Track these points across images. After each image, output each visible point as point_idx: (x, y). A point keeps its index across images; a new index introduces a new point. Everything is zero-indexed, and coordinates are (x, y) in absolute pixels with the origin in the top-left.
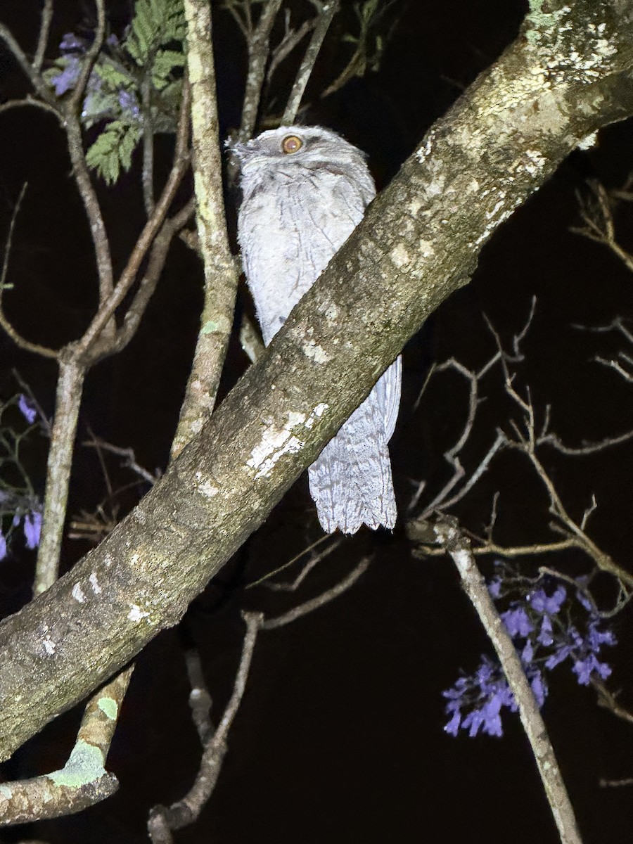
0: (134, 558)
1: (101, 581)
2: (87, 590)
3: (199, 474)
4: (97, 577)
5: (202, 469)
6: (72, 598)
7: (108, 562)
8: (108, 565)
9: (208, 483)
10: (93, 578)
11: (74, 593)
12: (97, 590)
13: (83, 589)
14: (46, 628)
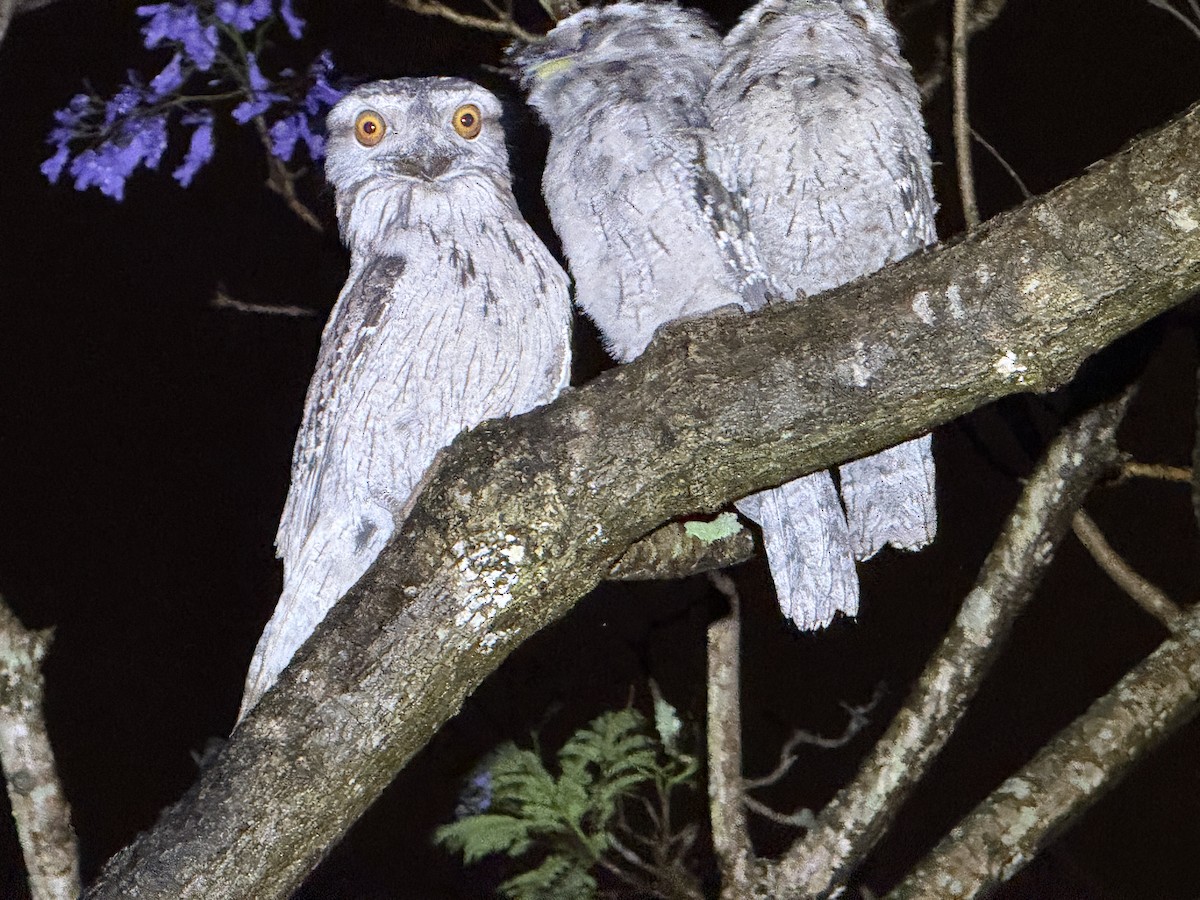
0: (1032, 284)
1: (966, 301)
2: (939, 307)
3: (1173, 194)
4: (961, 293)
5: (1179, 189)
6: (912, 312)
7: (984, 275)
8: (984, 280)
9: (1184, 212)
10: (953, 292)
11: (915, 306)
12: (957, 312)
13: (933, 304)
14: (860, 345)
